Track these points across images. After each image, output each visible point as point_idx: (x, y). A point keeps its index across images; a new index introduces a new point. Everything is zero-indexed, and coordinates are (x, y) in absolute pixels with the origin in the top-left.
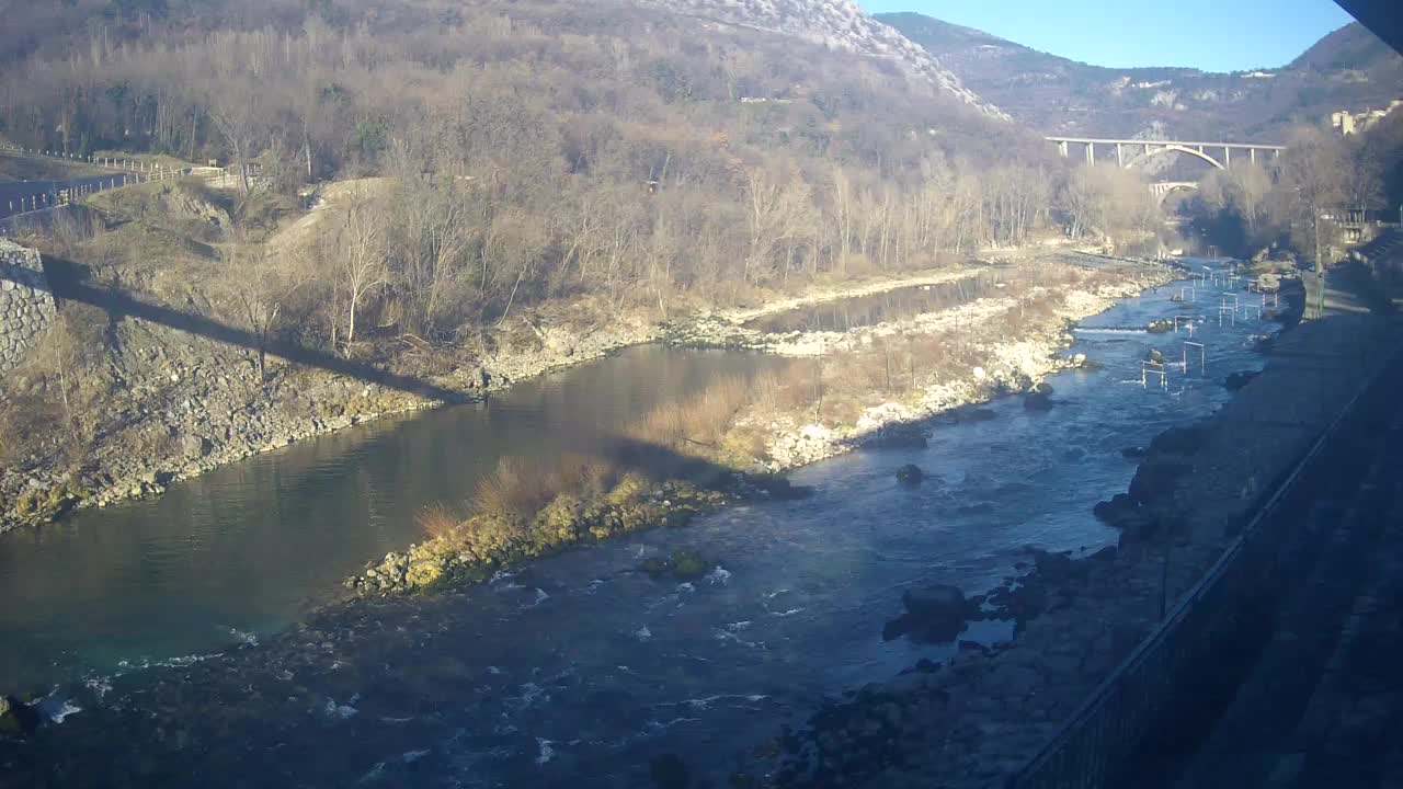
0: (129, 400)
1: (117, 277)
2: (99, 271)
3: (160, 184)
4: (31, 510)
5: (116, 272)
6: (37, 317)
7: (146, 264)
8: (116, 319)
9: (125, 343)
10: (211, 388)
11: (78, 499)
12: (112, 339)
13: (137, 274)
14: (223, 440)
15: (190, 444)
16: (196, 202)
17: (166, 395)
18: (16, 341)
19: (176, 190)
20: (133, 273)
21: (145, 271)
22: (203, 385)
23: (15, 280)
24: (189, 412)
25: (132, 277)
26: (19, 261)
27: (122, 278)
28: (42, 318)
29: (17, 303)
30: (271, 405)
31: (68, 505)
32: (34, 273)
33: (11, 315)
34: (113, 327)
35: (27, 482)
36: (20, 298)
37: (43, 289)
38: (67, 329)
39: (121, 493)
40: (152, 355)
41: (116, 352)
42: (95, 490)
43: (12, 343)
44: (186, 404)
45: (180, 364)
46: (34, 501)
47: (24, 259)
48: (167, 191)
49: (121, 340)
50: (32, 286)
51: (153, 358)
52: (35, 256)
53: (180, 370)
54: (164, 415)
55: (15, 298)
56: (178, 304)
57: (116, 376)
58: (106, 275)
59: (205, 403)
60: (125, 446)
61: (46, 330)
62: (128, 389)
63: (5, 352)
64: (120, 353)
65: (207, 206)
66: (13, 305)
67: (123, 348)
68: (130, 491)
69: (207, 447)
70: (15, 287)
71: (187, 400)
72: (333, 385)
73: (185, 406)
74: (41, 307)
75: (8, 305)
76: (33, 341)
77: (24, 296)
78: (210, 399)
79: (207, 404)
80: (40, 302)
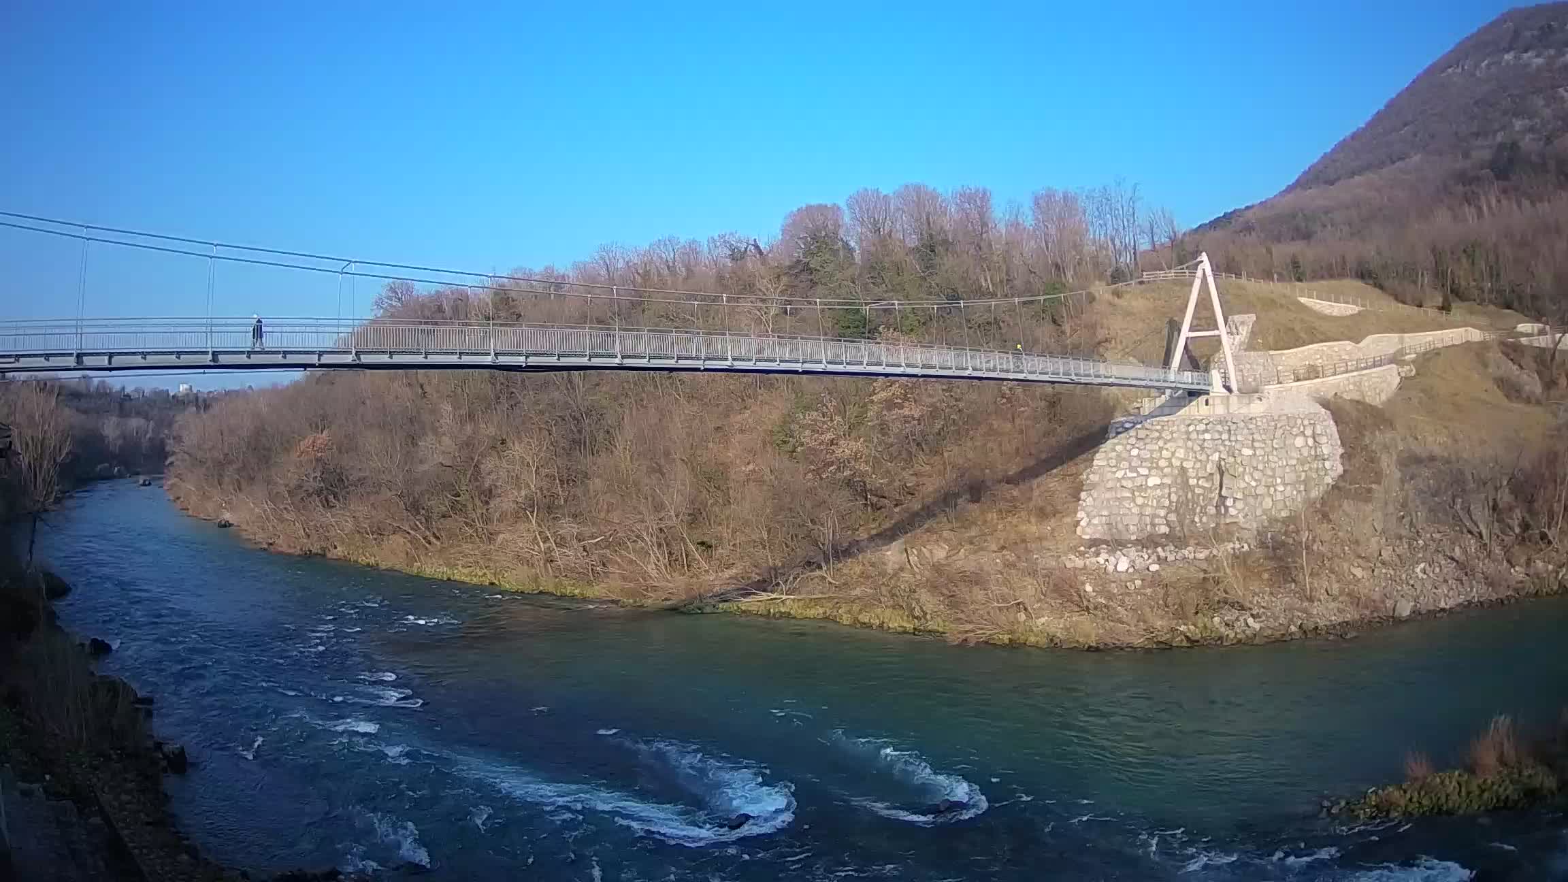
6: (1321, 473)
17: (1406, 557)
23: (1306, 438)
28: (1327, 473)
29: (1305, 458)
33: (1299, 468)
36: (1310, 454)
37: (1331, 445)
47: (1318, 420)
50: (1321, 444)
52: (1327, 418)
55: (1305, 454)
61: (1327, 485)
63: (1286, 500)
66: (1302, 460)
70: (1307, 445)
71: (1422, 565)
72: (1540, 564)
73: (1418, 570)
74: (1328, 464)
75: (1298, 459)
76: (1314, 494)
77: (1313, 453)
78: (1440, 566)
79: (1437, 570)
80: (1328, 459)
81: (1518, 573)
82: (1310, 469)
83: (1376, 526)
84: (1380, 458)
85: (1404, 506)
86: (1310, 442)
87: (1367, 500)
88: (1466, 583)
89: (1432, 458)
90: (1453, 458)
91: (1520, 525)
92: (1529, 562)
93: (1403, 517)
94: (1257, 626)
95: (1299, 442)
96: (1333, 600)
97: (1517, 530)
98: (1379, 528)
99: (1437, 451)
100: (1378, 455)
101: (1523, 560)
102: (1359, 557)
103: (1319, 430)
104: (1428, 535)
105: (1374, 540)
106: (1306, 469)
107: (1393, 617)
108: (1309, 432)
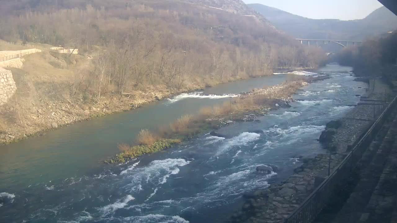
23: (4, 79)
32: (10, 77)
33: (3, 89)
50: (9, 81)
52: (10, 72)
71: (53, 113)
72: (94, 109)
73: (53, 114)
74: (12, 87)
75: (3, 86)
76: (10, 96)
77: (7, 84)
78: (60, 113)
79: (59, 114)
80: (12, 85)
81: (87, 112)
82: (7, 89)
83: (33, 104)
84: (28, 83)
85: (40, 97)
86: (6, 80)
87: (28, 96)
88: (71, 116)
89: (44, 83)
90: (52, 82)
91: (82, 99)
92: (90, 108)
93: (41, 100)
94: (14, 137)
95: (2, 80)
96: (30, 126)
97: (82, 100)
98: (35, 104)
99: (46, 80)
100: (27, 82)
101: (87, 108)
102: (32, 113)
103: (8, 76)
104: (51, 104)
105: (34, 108)
106: (6, 89)
107: (52, 128)
108: (5, 77)
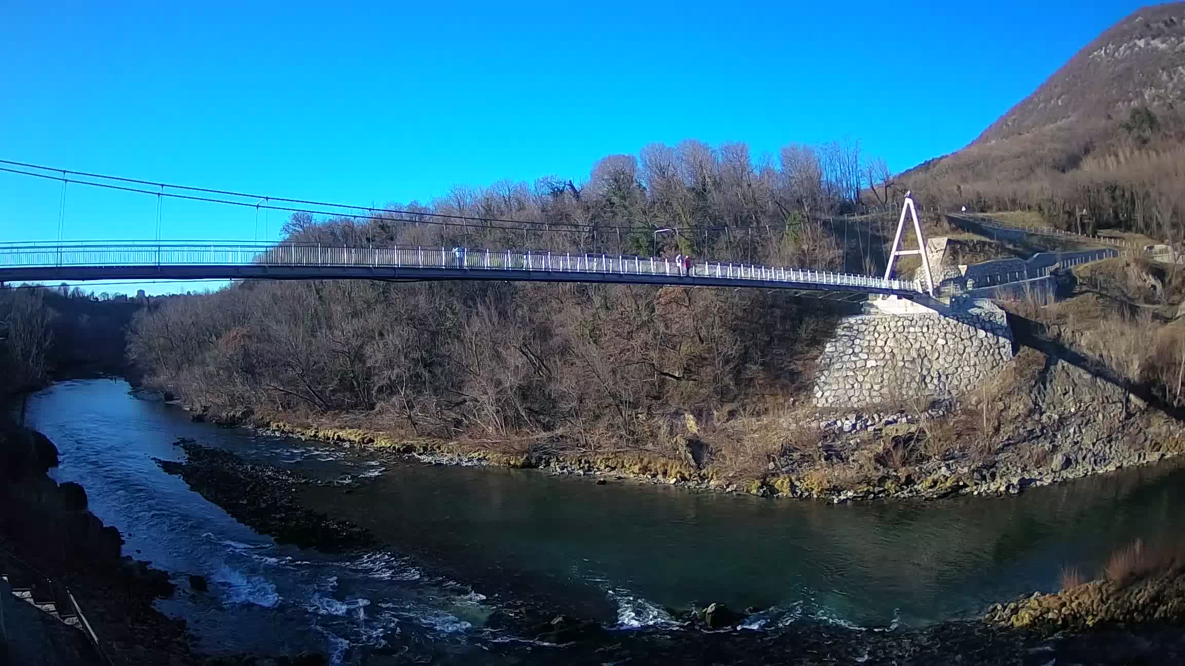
0: (1039, 421)
1: (1059, 335)
2: (1049, 328)
3: (1125, 259)
4: (931, 487)
5: (1060, 330)
6: (998, 357)
7: (1079, 326)
8: (1050, 362)
9: (1051, 381)
10: (1092, 421)
11: (965, 486)
12: (1043, 378)
13: (1073, 332)
14: (1080, 460)
15: (1057, 460)
16: (1144, 273)
17: (1062, 421)
18: (980, 372)
19: (1133, 265)
20: (1070, 331)
21: (1078, 331)
22: (1087, 417)
23: (986, 331)
24: (1072, 436)
25: (1069, 334)
26: (991, 319)
27: (1063, 334)
28: (1002, 358)
29: (986, 346)
30: (1122, 438)
31: (956, 489)
32: (1001, 327)
33: (981, 354)
34: (1047, 368)
35: (940, 468)
36: (989, 343)
37: (1005, 337)
38: (1015, 368)
39: (993, 487)
40: (1064, 392)
41: (1042, 387)
42: (979, 482)
43: (977, 372)
44: (1072, 431)
45: (1080, 401)
46: (935, 483)
47: (995, 317)
48: (1128, 265)
49: (1049, 379)
50: (998, 336)
51: (1065, 394)
52: (1003, 316)
53: (1078, 405)
54: (1055, 436)
55: (985, 343)
56: (1093, 356)
57: (1036, 404)
58: (1053, 332)
59: (1084, 431)
60: (1018, 454)
61: (1002, 367)
62: (1041, 414)
63: (971, 378)
64: (1045, 388)
65: (1150, 276)
66: (983, 348)
67: (1048, 385)
68: (999, 487)
69: (1067, 463)
70: (986, 336)
71: (1074, 428)
73: (1070, 431)
75: (980, 347)
76: (992, 373)
77: (991, 342)
82: (989, 354)
86: (990, 334)
87: (1032, 378)
95: (981, 334)
102: (1026, 421)
103: (996, 325)
106: (985, 354)
108: (988, 327)
